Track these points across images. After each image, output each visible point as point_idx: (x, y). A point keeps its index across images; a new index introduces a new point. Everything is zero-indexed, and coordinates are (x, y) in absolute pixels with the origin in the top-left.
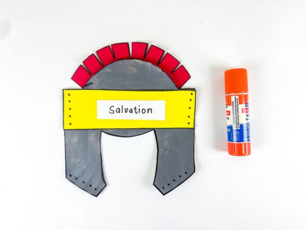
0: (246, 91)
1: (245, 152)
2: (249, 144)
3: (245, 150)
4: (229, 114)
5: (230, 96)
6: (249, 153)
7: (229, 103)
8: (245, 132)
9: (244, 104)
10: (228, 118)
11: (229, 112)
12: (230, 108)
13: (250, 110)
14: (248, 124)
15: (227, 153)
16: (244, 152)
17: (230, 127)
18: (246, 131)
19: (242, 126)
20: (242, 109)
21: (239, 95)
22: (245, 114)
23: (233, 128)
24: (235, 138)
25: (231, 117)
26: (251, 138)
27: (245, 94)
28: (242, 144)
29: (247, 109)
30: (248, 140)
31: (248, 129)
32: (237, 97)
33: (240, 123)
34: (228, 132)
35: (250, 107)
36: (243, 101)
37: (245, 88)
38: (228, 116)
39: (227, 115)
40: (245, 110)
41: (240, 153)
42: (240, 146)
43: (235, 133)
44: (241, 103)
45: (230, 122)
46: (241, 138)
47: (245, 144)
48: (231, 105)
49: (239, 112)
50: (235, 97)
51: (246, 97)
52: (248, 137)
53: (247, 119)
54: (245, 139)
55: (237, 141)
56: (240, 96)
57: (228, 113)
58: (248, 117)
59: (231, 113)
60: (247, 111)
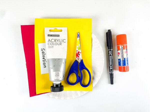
0: (126, 44)
2: (128, 67)
3: (127, 69)
4: (119, 54)
5: (119, 46)
6: (128, 71)
9: (126, 50)
11: (119, 53)
13: (128, 52)
14: (127, 58)
16: (126, 70)
19: (125, 59)
22: (126, 54)
23: (121, 60)
24: (122, 64)
26: (129, 64)
27: (126, 45)
30: (128, 65)
31: (127, 60)
32: (123, 46)
33: (124, 57)
34: (119, 62)
35: (128, 51)
36: (125, 48)
37: (125, 42)
38: (118, 55)
40: (126, 52)
41: (124, 71)
42: (124, 68)
43: (122, 62)
45: (120, 57)
46: (124, 64)
47: (126, 66)
48: (120, 50)
49: (123, 53)
51: (126, 46)
52: (127, 64)
53: (127, 56)
58: (127, 55)
59: (120, 53)
60: (127, 52)
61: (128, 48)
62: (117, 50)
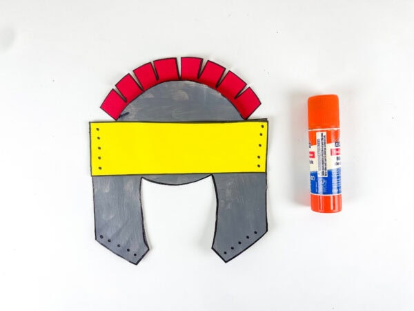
0: (337, 125)
1: (334, 208)
2: (339, 197)
3: (334, 205)
4: (313, 157)
5: (316, 132)
6: (340, 210)
7: (313, 141)
8: (334, 181)
9: (334, 144)
10: (312, 162)
11: (313, 153)
12: (314, 148)
13: (341, 151)
14: (338, 170)
15: (309, 208)
16: (332, 208)
17: (315, 174)
18: (336, 179)
19: (330, 173)
20: (331, 150)
21: (327, 131)
22: (335, 157)
23: (319, 176)
24: (321, 189)
25: (315, 160)
26: (342, 189)
27: (336, 129)
28: (329, 197)
29: (337, 150)
30: (339, 192)
31: (338, 178)
32: (325, 134)
33: (328, 169)
34: (312, 181)
35: (341, 147)
36: (333, 139)
37: (335, 122)
38: (311, 159)
39: (311, 157)
40: (335, 152)
41: (327, 210)
42: (327, 200)
43: (320, 183)
44: (329, 141)
45: (315, 167)
46: (328, 189)
47: (334, 197)
48: (315, 144)
49: (327, 153)
50: (322, 134)
51: (337, 133)
52: (338, 188)
53: (338, 164)
54: (335, 190)
55: (324, 193)
56: (329, 133)
57: (312, 155)
58: (339, 161)
59: (316, 155)
60: (338, 152)
61: (341, 140)
62: (308, 145)
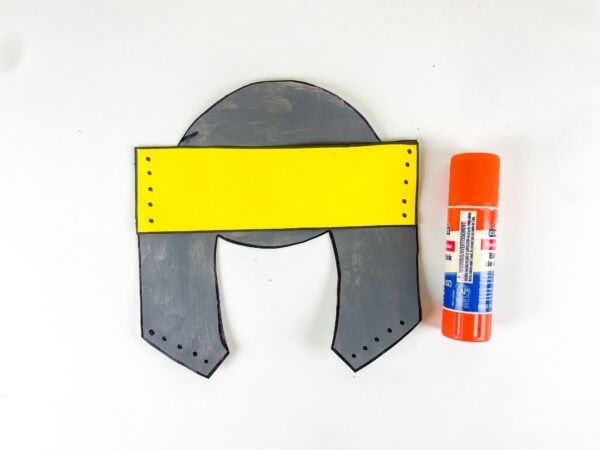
0: (495, 203)
1: (479, 335)
2: (488, 318)
3: (479, 329)
4: (453, 249)
5: (460, 210)
6: (487, 338)
7: (453, 224)
8: (483, 291)
9: (487, 231)
10: (450, 258)
11: (452, 243)
12: (455, 236)
13: (497, 245)
14: (490, 274)
15: (438, 332)
16: (475, 335)
17: (451, 277)
18: (486, 289)
19: (477, 277)
20: (482, 241)
21: (478, 210)
22: (486, 252)
23: (458, 280)
24: (460, 301)
25: (455, 255)
26: (494, 305)
27: (492, 208)
28: (473, 316)
29: (491, 241)
30: (488, 310)
31: (489, 286)
32: (474, 214)
33: (475, 269)
34: (445, 287)
35: (498, 238)
36: (487, 224)
37: (492, 196)
38: (449, 253)
39: (449, 249)
40: (487, 244)
41: (467, 336)
42: (469, 320)
43: (460, 291)
44: (480, 227)
45: (453, 267)
46: (472, 303)
47: (480, 316)
48: (458, 229)
49: (474, 245)
50: (470, 214)
51: (493, 215)
52: (488, 303)
53: (490, 264)
54: (482, 306)
55: (464, 309)
56: (480, 214)
57: (451, 246)
58: (492, 260)
59: (457, 246)
60: (493, 245)
61: (498, 226)
62: (446, 230)
